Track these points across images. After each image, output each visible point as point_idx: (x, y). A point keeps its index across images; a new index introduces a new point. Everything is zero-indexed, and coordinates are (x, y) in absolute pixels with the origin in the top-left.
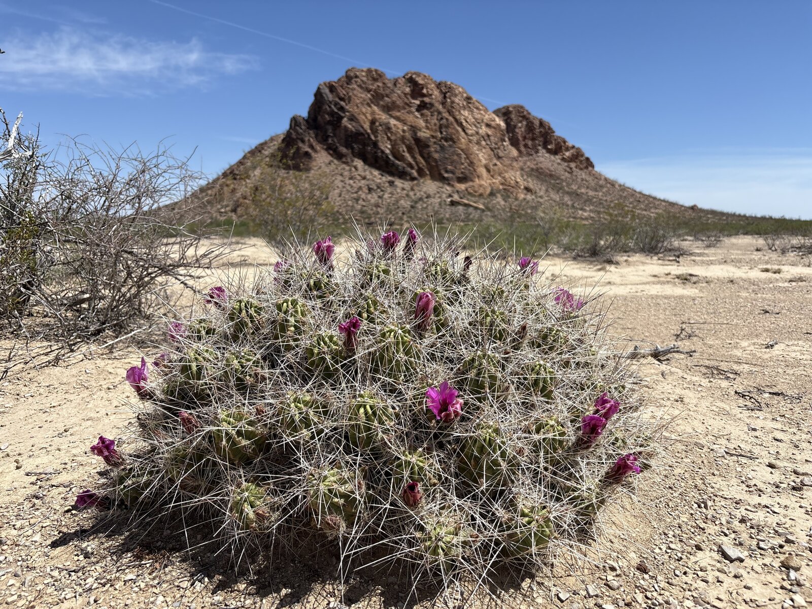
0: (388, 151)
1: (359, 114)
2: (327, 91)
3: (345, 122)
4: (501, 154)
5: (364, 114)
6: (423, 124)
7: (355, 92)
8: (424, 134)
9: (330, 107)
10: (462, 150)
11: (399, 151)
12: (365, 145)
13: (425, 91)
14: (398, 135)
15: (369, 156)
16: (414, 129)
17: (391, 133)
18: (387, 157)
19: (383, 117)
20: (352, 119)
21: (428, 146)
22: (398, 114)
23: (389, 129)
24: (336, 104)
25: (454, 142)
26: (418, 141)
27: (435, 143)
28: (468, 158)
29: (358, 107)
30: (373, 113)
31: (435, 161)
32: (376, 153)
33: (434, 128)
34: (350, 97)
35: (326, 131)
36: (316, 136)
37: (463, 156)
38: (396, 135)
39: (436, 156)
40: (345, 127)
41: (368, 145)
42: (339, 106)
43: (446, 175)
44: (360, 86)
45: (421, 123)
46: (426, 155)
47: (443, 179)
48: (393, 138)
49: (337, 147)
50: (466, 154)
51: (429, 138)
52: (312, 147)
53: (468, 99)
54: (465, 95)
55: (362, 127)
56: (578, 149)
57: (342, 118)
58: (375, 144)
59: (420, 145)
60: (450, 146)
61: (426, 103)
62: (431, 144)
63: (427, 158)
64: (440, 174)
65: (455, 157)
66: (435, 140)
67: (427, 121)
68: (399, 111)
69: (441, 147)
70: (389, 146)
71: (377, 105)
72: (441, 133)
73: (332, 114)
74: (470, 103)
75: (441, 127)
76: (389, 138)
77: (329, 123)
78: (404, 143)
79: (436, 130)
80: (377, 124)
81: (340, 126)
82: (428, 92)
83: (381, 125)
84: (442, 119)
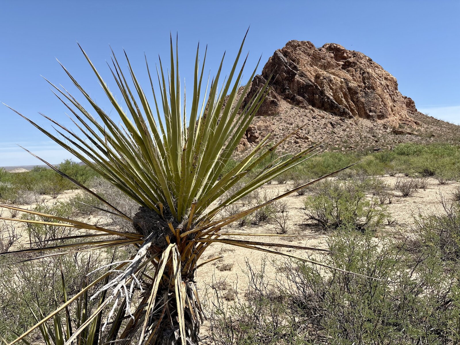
0: (331, 98)
1: (306, 71)
2: (281, 55)
3: (297, 77)
4: (396, 99)
5: (309, 72)
6: (351, 78)
7: (301, 56)
8: (353, 84)
9: (286, 67)
10: (379, 95)
11: (339, 97)
12: (313, 94)
13: (345, 55)
14: (338, 85)
15: (317, 102)
16: (346, 81)
17: (333, 84)
18: (332, 101)
19: (323, 73)
20: (302, 75)
21: (357, 93)
22: (333, 71)
23: (331, 81)
24: (290, 65)
25: (374, 90)
26: (349, 89)
27: (361, 90)
28: (382, 101)
29: (305, 67)
30: (316, 71)
31: (363, 104)
32: (323, 99)
33: (359, 80)
34: (298, 59)
35: (283, 85)
36: (276, 89)
37: (380, 100)
38: (336, 85)
39: (363, 100)
40: (298, 81)
41: (316, 94)
42: (293, 66)
43: (371, 114)
44: (304, 52)
45: (349, 77)
46: (355, 100)
47: (368, 117)
48: (334, 87)
49: (294, 96)
50: (381, 98)
51: (356, 87)
52: (275, 97)
53: (370, 60)
54: (367, 58)
55: (311, 81)
56: (409, 98)
57: (296, 74)
58: (322, 93)
59: (352, 92)
60: (372, 93)
61: (351, 63)
62: (358, 91)
63: (357, 102)
64: (366, 113)
65: (376, 101)
66: (361, 89)
67: (353, 75)
68: (333, 69)
69: (365, 93)
70: (332, 94)
71: (316, 66)
72: (365, 83)
73: (288, 72)
74: (371, 63)
75: (364, 79)
76: (331, 88)
77: (286, 79)
78: (342, 91)
79: (360, 82)
80: (321, 78)
81: (293, 81)
82: (347, 55)
83: (325, 79)
84: (364, 73)
